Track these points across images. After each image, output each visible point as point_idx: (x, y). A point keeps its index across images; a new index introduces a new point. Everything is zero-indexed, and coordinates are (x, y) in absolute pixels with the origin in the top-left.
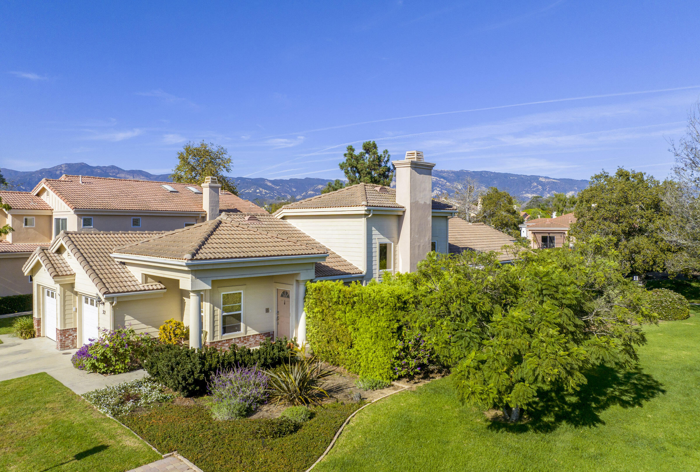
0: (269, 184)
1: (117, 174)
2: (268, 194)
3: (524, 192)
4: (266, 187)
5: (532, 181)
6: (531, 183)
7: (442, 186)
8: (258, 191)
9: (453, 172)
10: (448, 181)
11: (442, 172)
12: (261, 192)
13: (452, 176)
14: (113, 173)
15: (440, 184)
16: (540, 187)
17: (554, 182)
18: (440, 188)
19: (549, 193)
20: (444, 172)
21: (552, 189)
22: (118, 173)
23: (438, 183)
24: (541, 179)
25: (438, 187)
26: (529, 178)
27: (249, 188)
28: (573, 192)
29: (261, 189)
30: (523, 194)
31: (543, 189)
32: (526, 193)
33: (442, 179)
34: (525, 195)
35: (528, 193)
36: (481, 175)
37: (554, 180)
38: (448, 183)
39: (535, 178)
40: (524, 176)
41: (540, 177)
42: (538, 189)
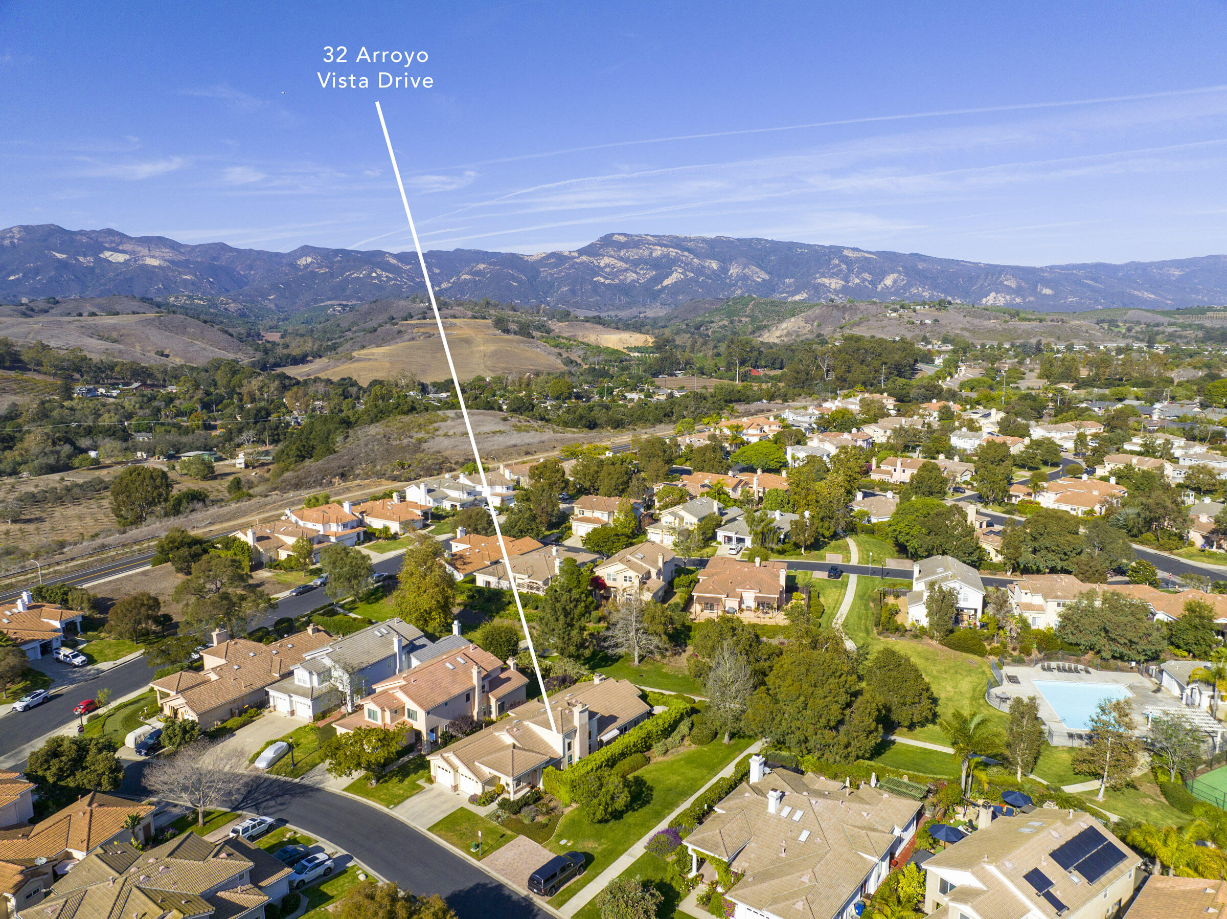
0: (393, 261)
1: (118, 245)
2: (392, 279)
3: (818, 276)
4: (387, 267)
5: (832, 256)
6: (830, 259)
7: (687, 264)
8: (374, 275)
9: (704, 240)
10: (697, 255)
11: (686, 239)
12: (379, 277)
13: (702, 248)
14: (111, 243)
15: (682, 262)
16: (844, 266)
17: (866, 258)
18: (683, 268)
19: (857, 277)
20: (690, 240)
21: (863, 269)
22: (121, 243)
23: (679, 260)
24: (846, 252)
25: (680, 266)
26: (827, 251)
27: (359, 270)
28: (896, 275)
29: (379, 271)
30: (816, 278)
31: (849, 270)
32: (820, 277)
33: (686, 253)
34: (820, 281)
35: (825, 277)
36: (750, 245)
37: (866, 255)
38: (695, 260)
39: (837, 251)
40: (819, 246)
41: (844, 248)
42: (841, 271)
